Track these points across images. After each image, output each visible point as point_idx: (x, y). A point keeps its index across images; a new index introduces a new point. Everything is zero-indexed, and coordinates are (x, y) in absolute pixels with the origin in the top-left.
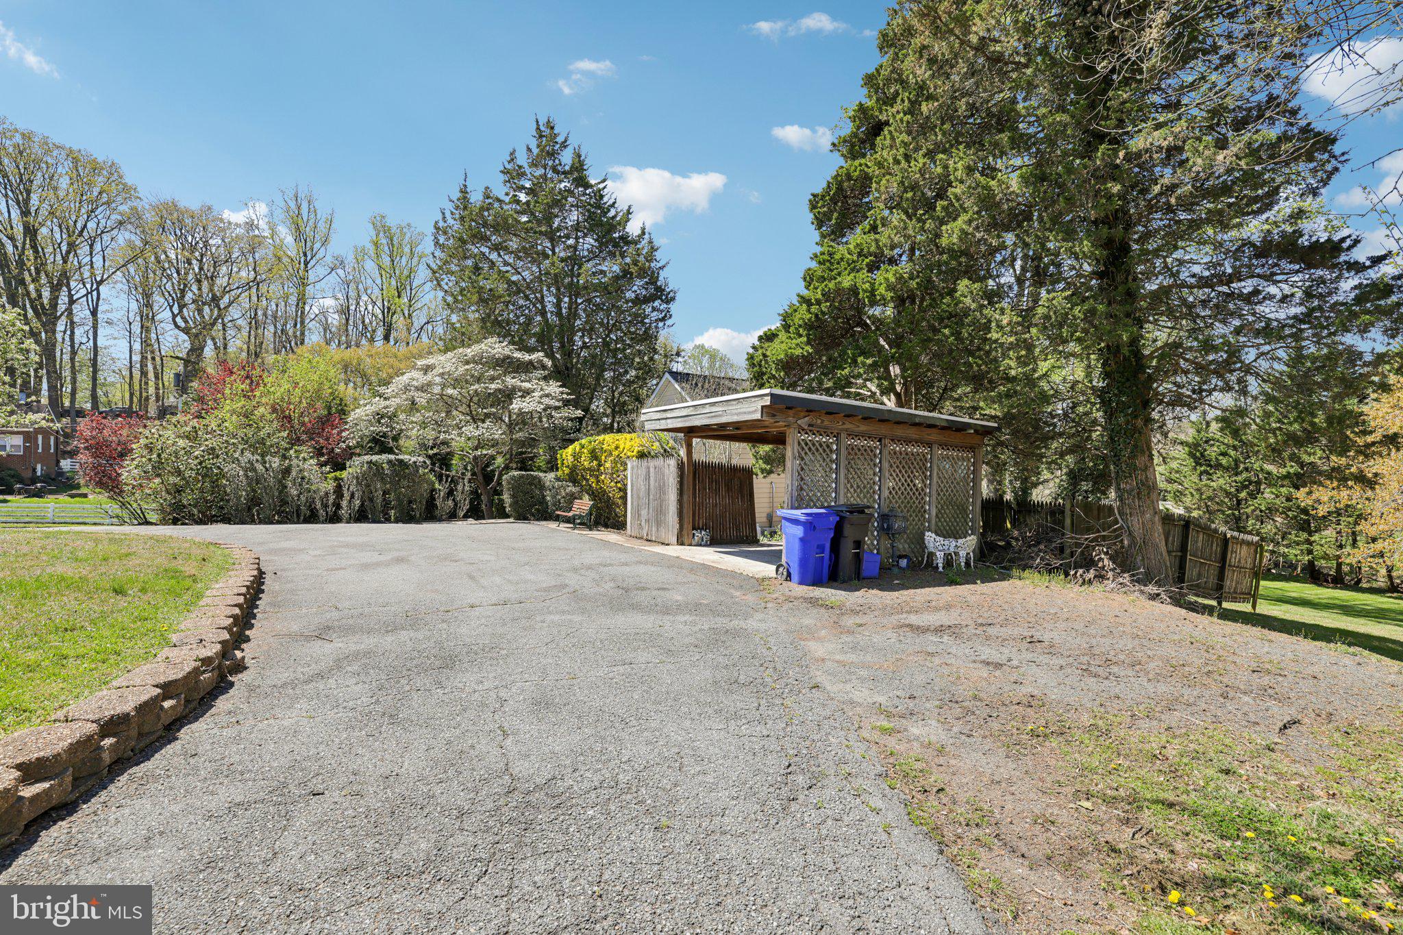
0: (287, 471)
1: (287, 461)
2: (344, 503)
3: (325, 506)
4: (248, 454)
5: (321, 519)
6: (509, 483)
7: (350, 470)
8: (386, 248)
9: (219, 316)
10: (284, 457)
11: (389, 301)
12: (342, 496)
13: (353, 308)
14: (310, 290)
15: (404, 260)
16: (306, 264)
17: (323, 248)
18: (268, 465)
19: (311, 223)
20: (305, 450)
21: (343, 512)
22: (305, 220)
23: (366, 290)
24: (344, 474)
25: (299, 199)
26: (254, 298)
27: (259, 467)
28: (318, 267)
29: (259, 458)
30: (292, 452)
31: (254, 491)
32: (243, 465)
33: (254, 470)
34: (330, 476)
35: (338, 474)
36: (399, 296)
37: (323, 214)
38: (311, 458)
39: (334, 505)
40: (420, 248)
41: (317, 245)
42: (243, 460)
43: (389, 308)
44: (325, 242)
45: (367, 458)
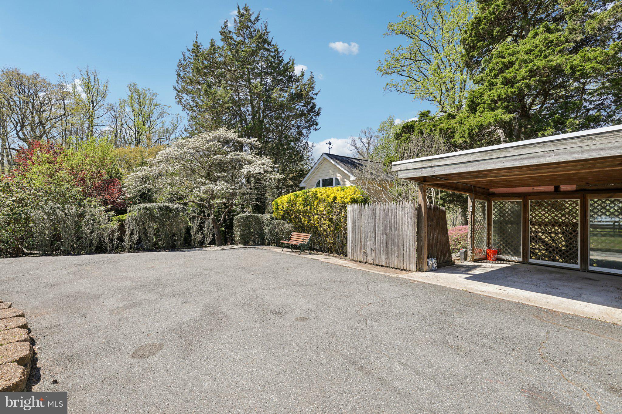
0: (82, 215)
1: (82, 208)
2: (126, 238)
3: (111, 240)
4: (50, 203)
5: (109, 249)
6: (239, 221)
7: (130, 214)
8: (137, 101)
9: (44, 133)
10: (80, 205)
11: (138, 128)
12: (125, 232)
13: (119, 131)
14: (95, 121)
15: (146, 107)
16: (94, 107)
17: (102, 100)
18: (66, 211)
19: (96, 87)
20: (96, 200)
21: (126, 244)
22: (93, 84)
23: (126, 122)
24: (125, 217)
25: (89, 74)
26: (65, 125)
27: (60, 213)
28: (100, 109)
29: (60, 206)
30: (85, 201)
31: (56, 229)
32: (47, 211)
33: (55, 214)
34: (115, 218)
35: (120, 217)
36: (144, 125)
37: (102, 82)
38: (100, 205)
39: (118, 239)
40: (155, 101)
41: (99, 98)
42: (47, 208)
43: (138, 132)
44: (104, 96)
45: (143, 205)
